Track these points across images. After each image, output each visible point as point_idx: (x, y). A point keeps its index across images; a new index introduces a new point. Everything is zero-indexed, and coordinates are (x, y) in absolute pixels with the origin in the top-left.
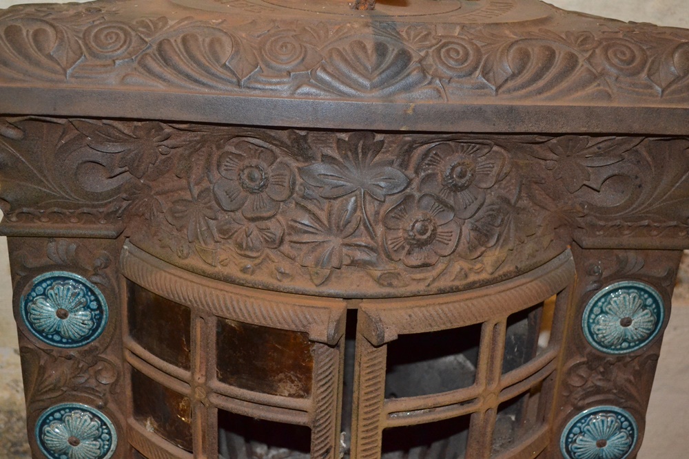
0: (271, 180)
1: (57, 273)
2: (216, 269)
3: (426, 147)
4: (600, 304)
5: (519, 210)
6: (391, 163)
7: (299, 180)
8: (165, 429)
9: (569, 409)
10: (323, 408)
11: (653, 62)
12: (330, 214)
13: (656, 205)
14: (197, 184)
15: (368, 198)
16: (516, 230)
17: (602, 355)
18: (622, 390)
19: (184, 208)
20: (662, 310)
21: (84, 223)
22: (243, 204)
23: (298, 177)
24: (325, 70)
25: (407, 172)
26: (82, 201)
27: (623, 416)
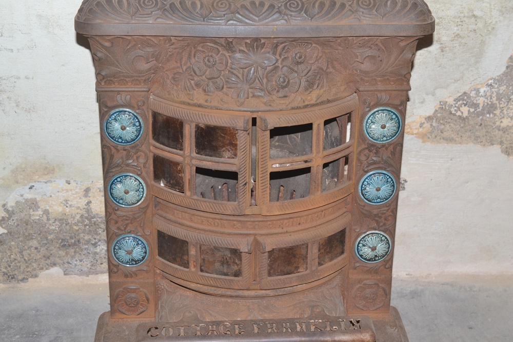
0: (218, 62)
1: (121, 109)
2: (195, 102)
3: (283, 45)
4: (371, 118)
5: (327, 74)
6: (269, 53)
7: (230, 61)
8: (170, 183)
9: (362, 172)
10: (243, 163)
11: (378, 6)
12: (243, 75)
13: (390, 69)
14: (184, 65)
15: (259, 68)
16: (327, 82)
17: (375, 144)
18: (386, 162)
19: (178, 76)
20: (400, 121)
21: (134, 85)
22: (205, 73)
23: (229, 60)
24: (239, 14)
25: (276, 57)
26: (135, 74)
27: (388, 175)
